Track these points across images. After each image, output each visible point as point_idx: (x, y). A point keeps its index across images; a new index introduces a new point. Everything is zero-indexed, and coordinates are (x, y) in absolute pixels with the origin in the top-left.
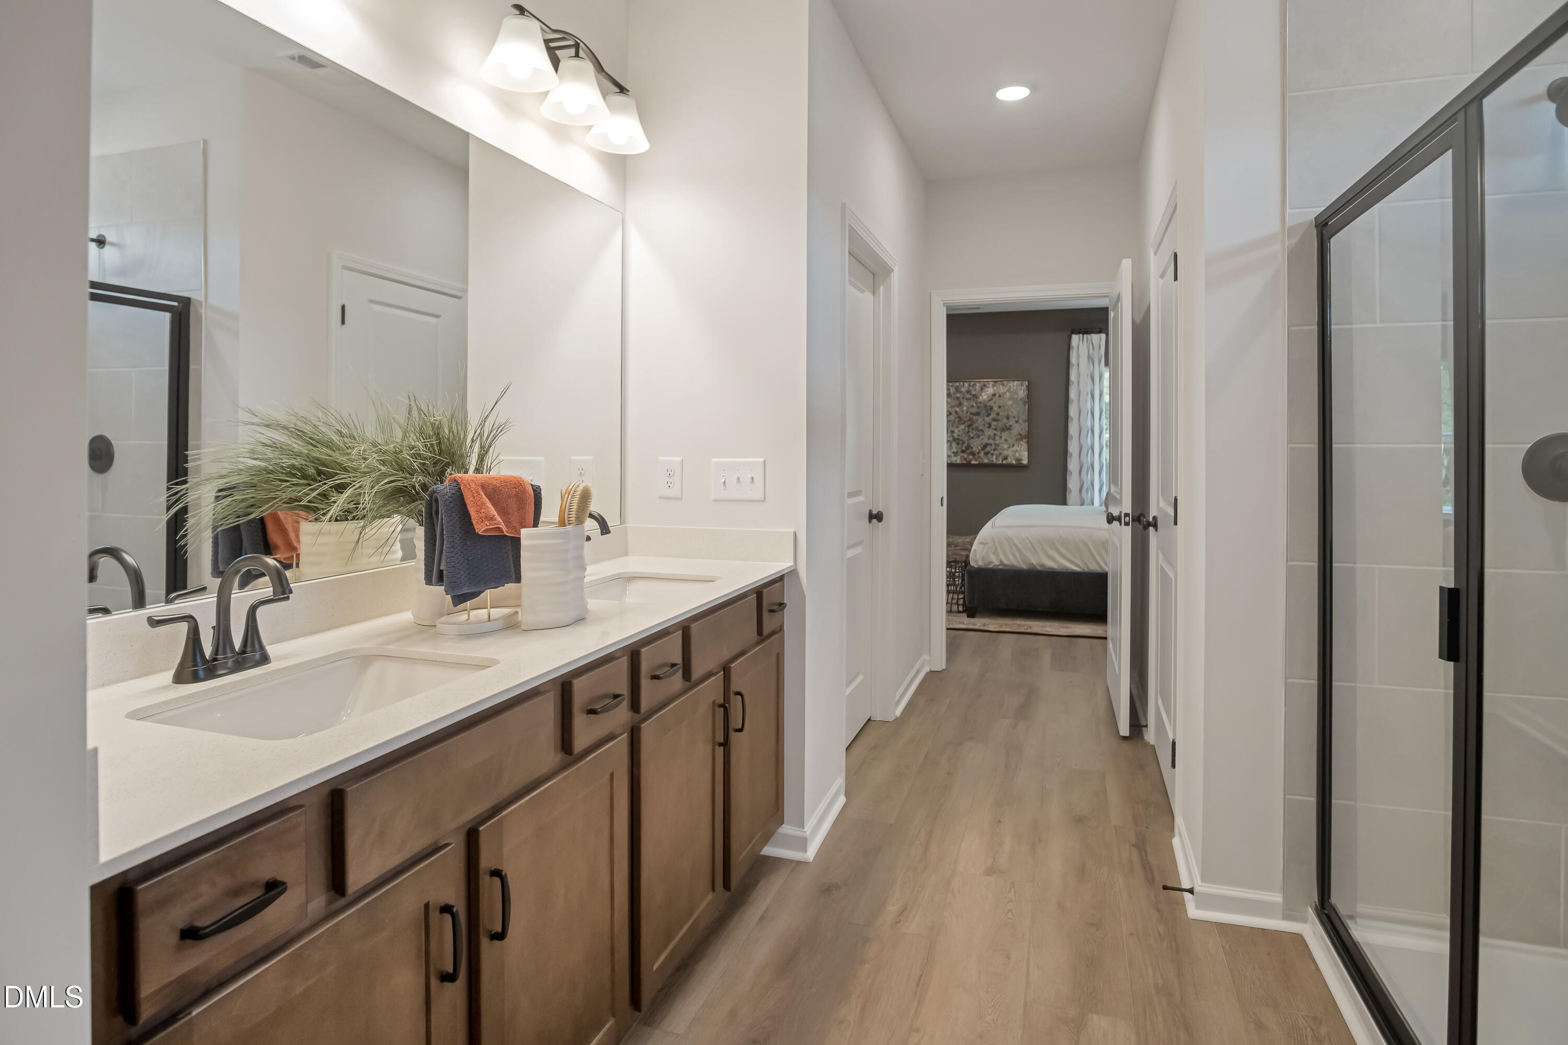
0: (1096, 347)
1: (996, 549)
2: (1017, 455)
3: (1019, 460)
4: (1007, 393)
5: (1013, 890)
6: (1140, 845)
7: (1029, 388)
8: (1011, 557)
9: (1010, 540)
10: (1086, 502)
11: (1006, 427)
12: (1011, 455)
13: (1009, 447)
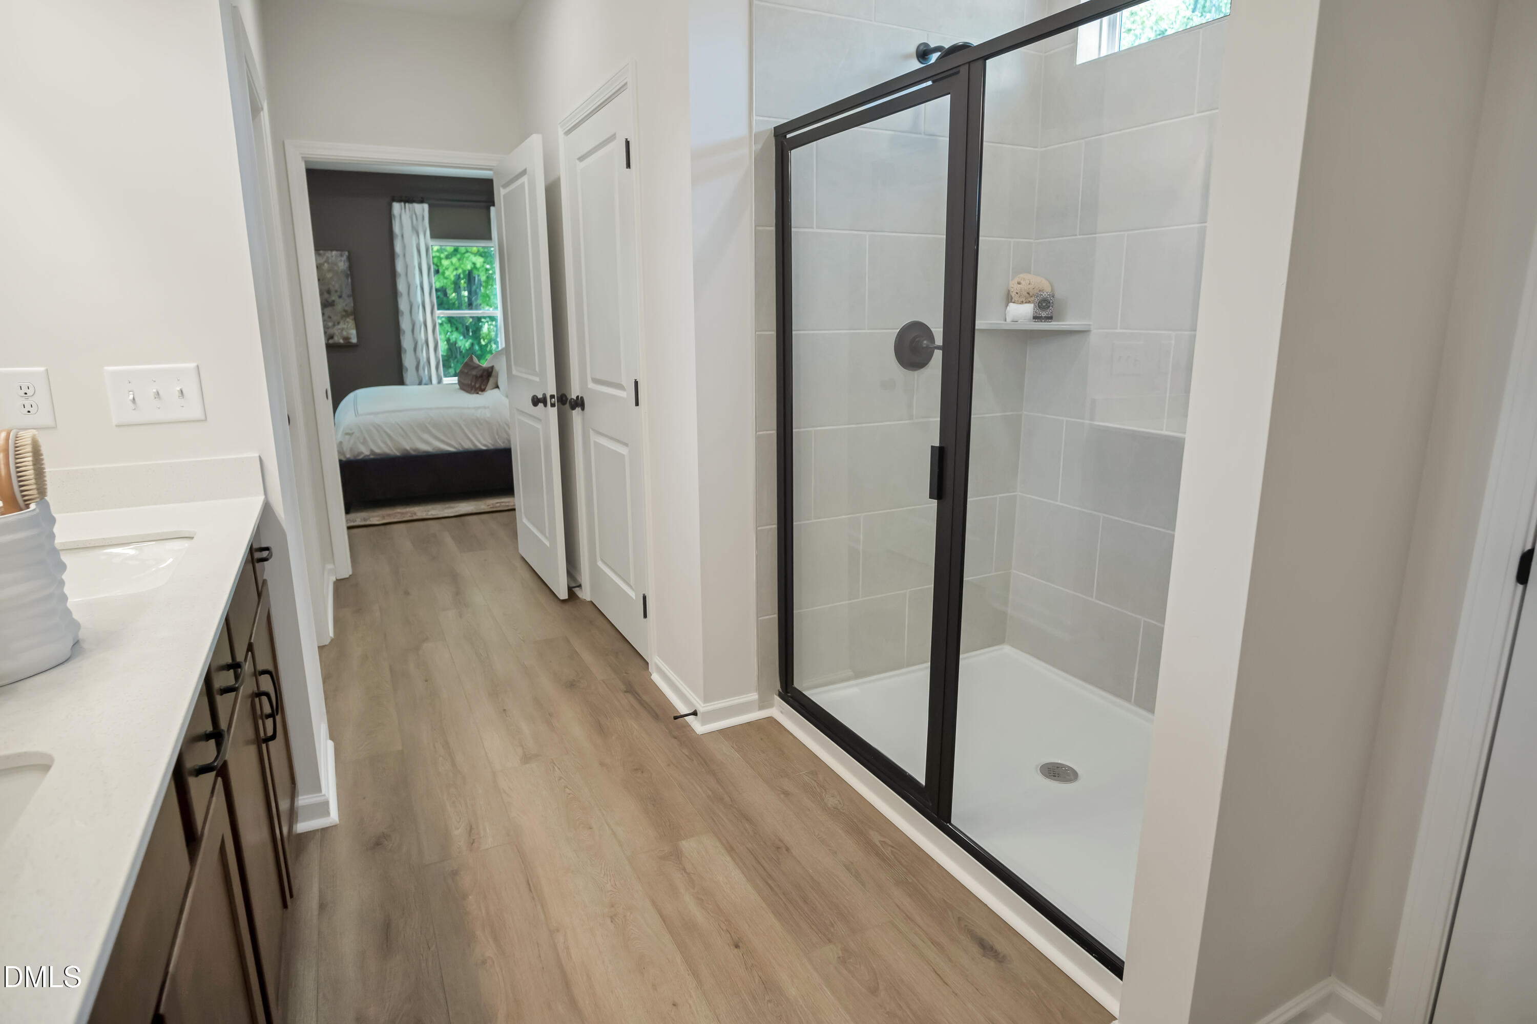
0: (420, 218)
1: (365, 439)
2: (345, 333)
3: (347, 339)
4: (326, 265)
5: (556, 767)
6: (630, 689)
7: (349, 258)
8: (382, 445)
9: (378, 428)
10: (424, 382)
11: (328, 302)
12: (337, 334)
13: (334, 325)
